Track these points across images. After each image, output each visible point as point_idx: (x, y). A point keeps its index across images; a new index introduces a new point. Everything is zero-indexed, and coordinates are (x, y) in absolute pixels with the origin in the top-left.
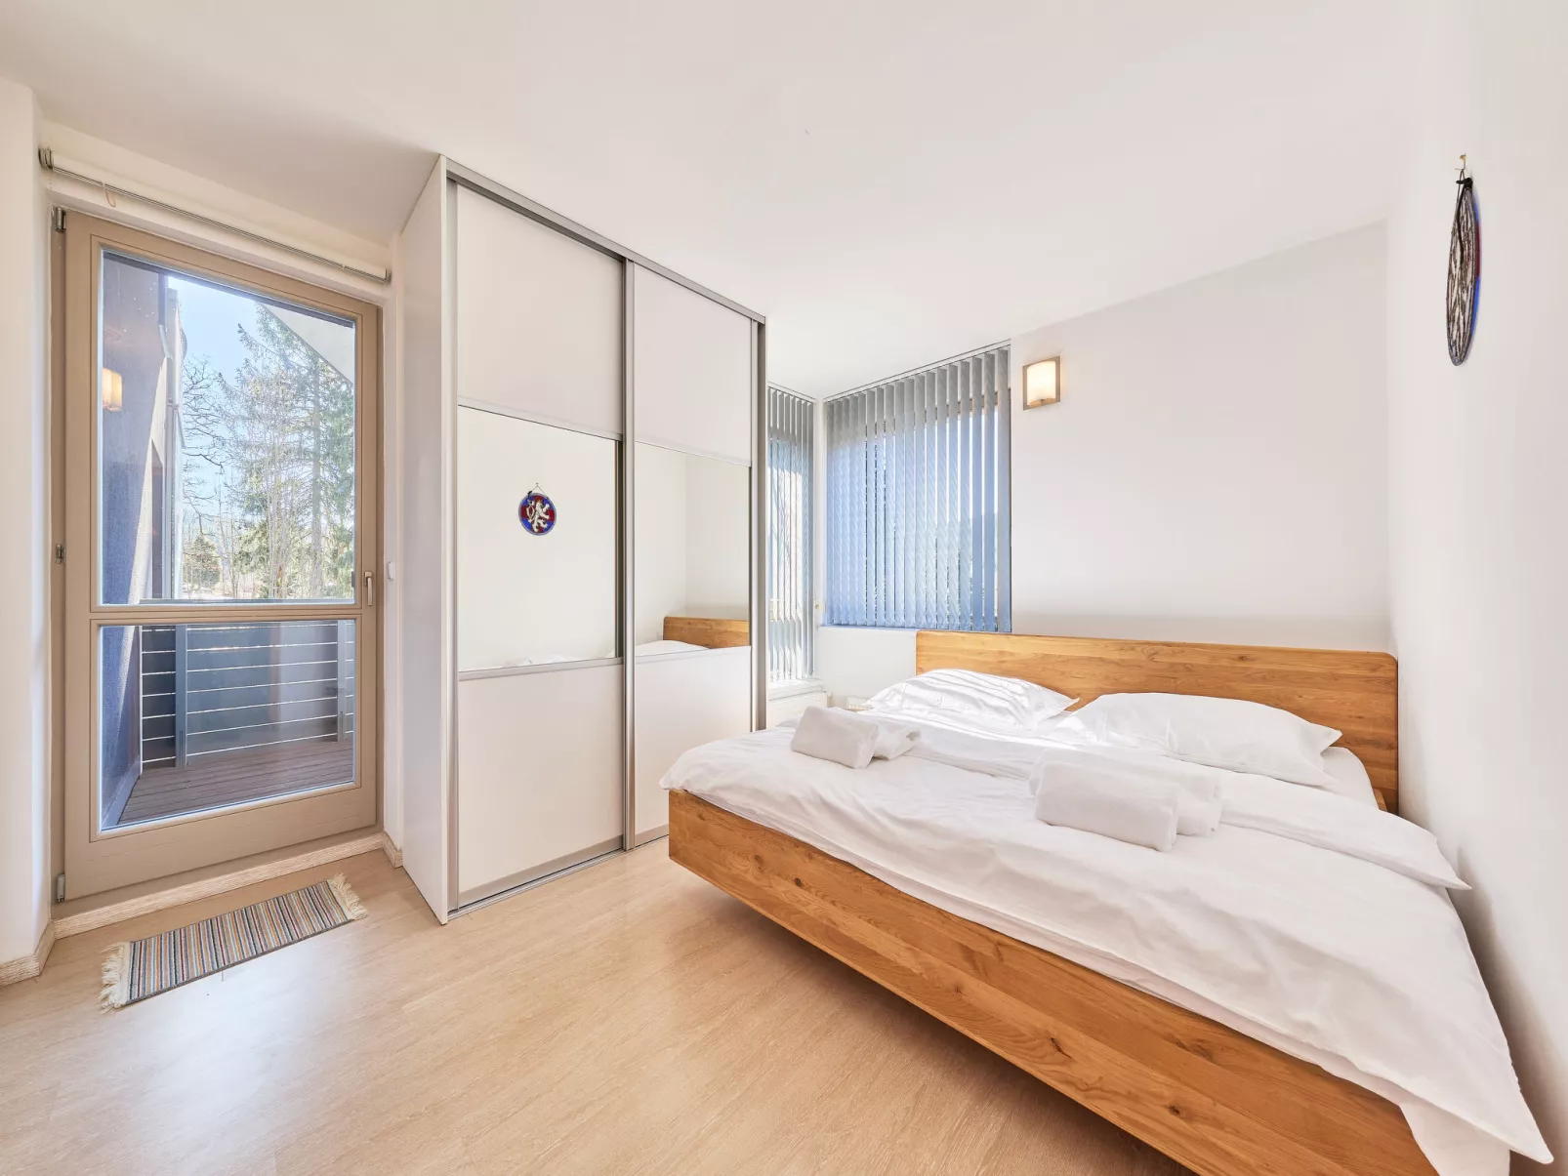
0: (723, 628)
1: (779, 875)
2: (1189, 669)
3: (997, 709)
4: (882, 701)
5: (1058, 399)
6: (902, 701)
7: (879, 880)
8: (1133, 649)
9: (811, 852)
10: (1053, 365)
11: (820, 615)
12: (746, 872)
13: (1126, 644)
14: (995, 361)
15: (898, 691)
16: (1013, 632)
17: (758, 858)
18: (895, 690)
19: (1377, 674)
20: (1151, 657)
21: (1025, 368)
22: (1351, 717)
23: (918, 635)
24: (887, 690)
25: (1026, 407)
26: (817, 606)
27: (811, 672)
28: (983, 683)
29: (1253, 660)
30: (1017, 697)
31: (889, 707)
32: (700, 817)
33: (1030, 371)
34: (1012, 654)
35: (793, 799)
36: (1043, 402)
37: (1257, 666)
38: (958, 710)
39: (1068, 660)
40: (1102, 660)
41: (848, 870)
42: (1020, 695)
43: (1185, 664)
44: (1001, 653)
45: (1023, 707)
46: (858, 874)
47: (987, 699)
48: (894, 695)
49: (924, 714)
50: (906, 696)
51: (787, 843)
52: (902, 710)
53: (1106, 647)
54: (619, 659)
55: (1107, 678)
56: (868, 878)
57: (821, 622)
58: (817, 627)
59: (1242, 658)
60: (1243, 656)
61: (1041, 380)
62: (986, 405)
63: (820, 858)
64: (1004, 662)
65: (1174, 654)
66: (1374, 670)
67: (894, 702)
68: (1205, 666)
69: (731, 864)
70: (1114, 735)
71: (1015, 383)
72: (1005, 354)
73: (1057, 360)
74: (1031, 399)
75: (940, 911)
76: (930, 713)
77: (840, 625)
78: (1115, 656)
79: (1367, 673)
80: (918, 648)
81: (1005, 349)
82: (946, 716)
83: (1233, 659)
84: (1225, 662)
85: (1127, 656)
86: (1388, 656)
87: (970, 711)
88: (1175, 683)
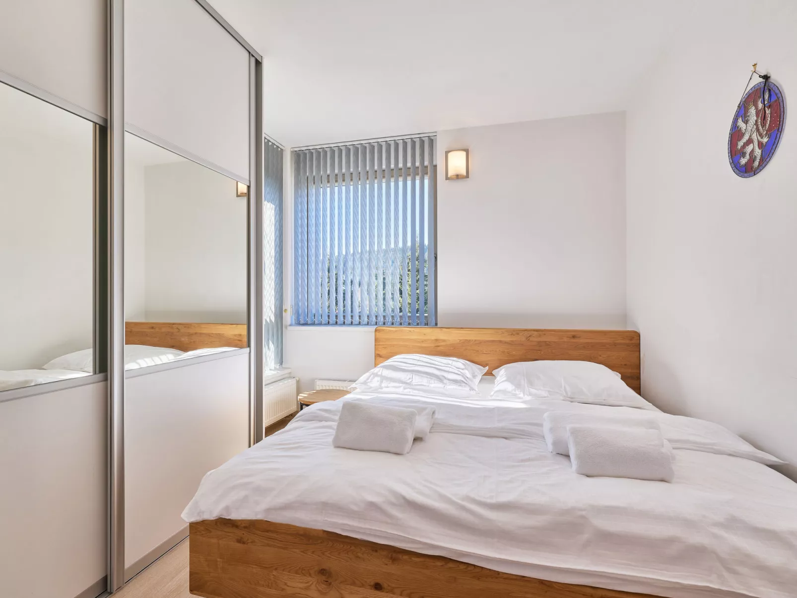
0: (191, 331)
1: (354, 584)
2: (547, 344)
3: (455, 381)
4: (365, 383)
5: (467, 176)
6: (382, 382)
7: (474, 566)
8: (518, 334)
9: (394, 554)
10: (464, 153)
11: (288, 317)
12: (307, 588)
13: (514, 331)
14: (426, 144)
15: (376, 375)
16: (438, 326)
17: (323, 572)
18: (373, 374)
19: (633, 342)
20: (528, 338)
21: (447, 153)
22: (622, 365)
23: (376, 330)
24: (367, 375)
25: (447, 178)
26: (286, 310)
27: (281, 363)
28: (436, 363)
29: (579, 337)
30: (460, 370)
31: (371, 388)
32: (240, 541)
33: (450, 155)
34: (444, 341)
35: (372, 505)
36: (458, 177)
37: (582, 341)
38: (427, 384)
39: (480, 343)
40: (500, 341)
41: (439, 563)
42: (463, 369)
43: (546, 341)
44: (437, 340)
45: (467, 378)
46: (451, 565)
47: (446, 375)
48: (374, 378)
49: (401, 390)
50: (384, 378)
51: (364, 549)
52: (382, 388)
53: (503, 333)
54: (100, 376)
55: (503, 352)
56: (462, 567)
57: (289, 323)
58: (286, 327)
59: (574, 337)
60: (574, 335)
61: (457, 162)
62: (420, 174)
63: (405, 557)
64: (438, 346)
65: (540, 336)
66: (631, 340)
67: (375, 383)
68: (554, 342)
69: (286, 584)
70: (533, 391)
71: (439, 161)
72: (432, 142)
73: (467, 151)
74: (450, 174)
75: (542, 582)
76: (405, 389)
77: (306, 324)
78: (508, 339)
79: (628, 342)
80: (376, 340)
81: (432, 138)
82: (418, 390)
83: (570, 338)
84: (565, 339)
85: (514, 338)
86: (635, 332)
87: (435, 385)
88: (540, 353)
